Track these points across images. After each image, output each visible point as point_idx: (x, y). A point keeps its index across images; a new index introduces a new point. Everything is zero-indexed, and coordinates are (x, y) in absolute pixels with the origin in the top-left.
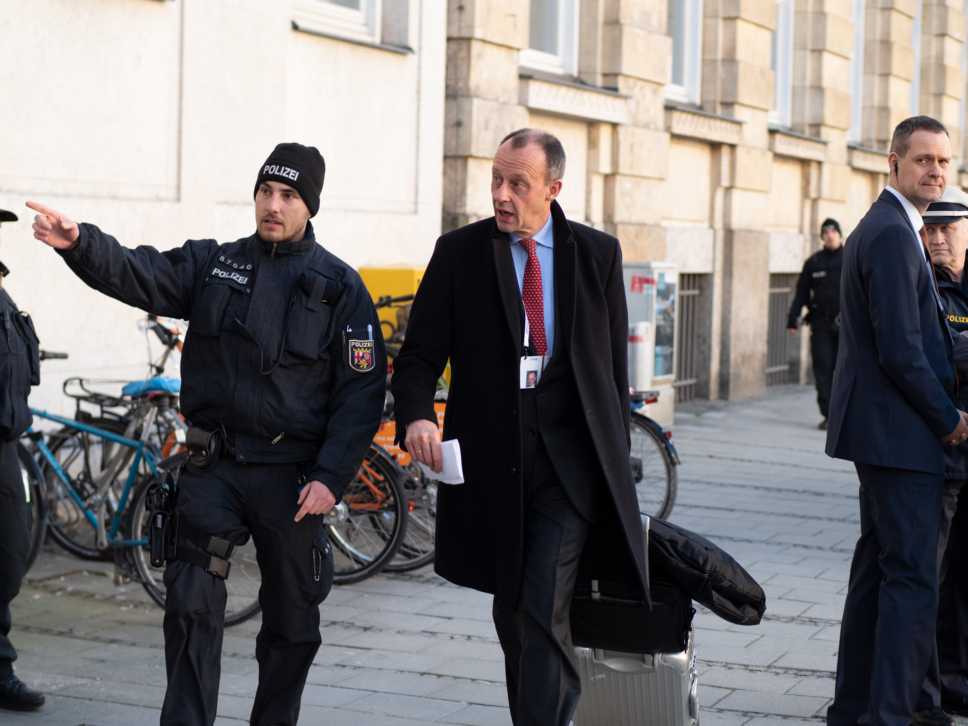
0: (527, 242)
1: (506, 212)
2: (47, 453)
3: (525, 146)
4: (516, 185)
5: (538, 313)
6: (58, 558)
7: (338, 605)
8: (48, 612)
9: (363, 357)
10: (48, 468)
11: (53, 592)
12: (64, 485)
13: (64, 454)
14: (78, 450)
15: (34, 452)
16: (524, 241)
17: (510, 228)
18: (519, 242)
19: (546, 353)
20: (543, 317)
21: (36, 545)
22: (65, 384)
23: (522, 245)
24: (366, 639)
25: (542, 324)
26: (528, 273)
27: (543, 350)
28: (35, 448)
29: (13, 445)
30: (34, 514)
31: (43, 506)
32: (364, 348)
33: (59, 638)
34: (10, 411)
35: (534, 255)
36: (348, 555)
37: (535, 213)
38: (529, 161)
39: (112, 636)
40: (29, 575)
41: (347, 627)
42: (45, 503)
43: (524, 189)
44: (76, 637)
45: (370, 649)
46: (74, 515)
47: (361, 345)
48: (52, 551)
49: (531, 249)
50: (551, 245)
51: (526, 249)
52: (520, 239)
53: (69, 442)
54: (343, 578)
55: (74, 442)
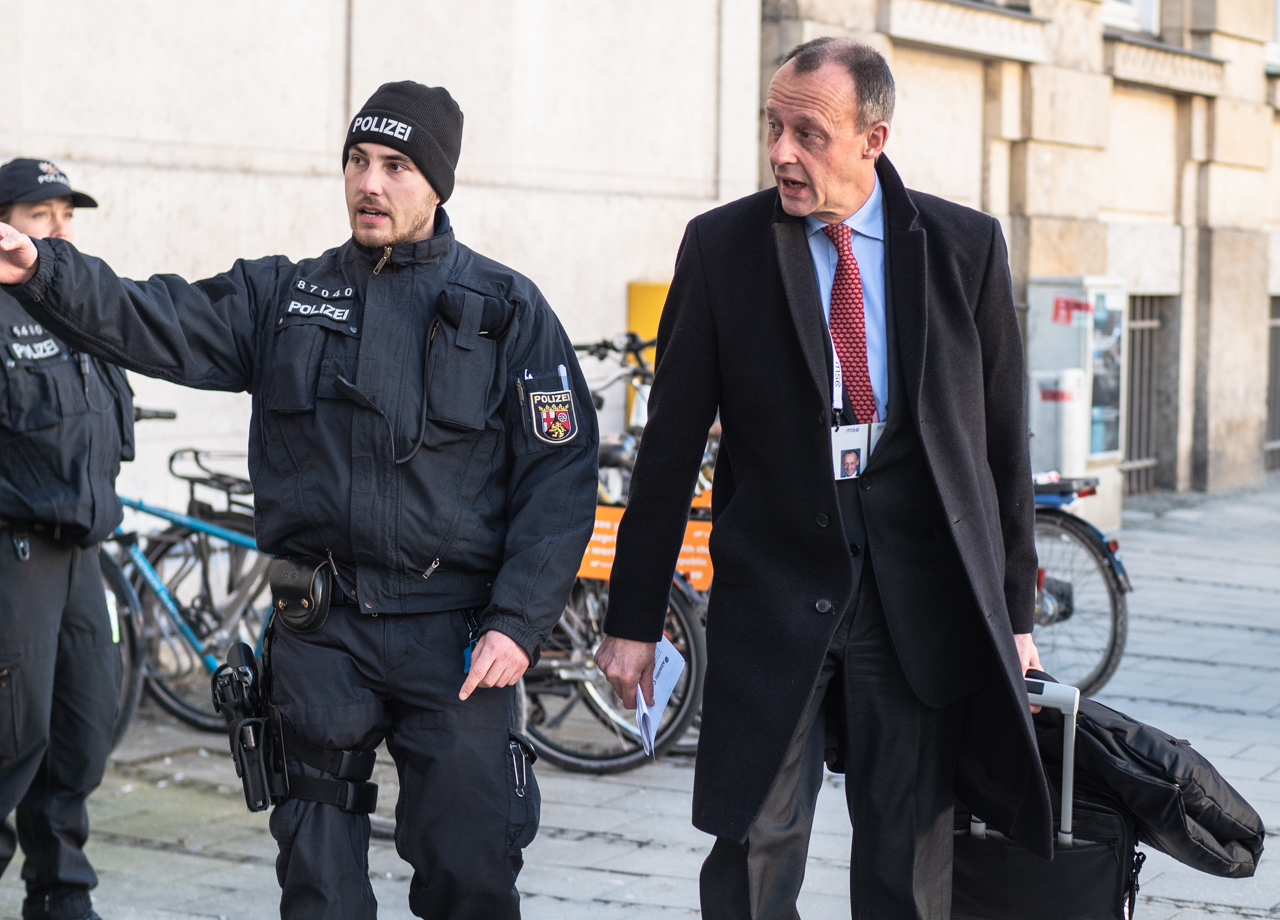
0: (835, 231)
1: (794, 182)
2: (144, 565)
3: (817, 68)
4: (805, 135)
5: (858, 350)
6: (161, 729)
7: (598, 806)
8: (144, 813)
9: (556, 420)
10: (145, 588)
11: (154, 781)
12: (171, 616)
13: (170, 567)
14: (192, 561)
15: (124, 564)
16: (830, 229)
17: (804, 208)
18: (823, 229)
19: (875, 417)
20: (866, 357)
21: (127, 708)
22: (172, 459)
23: (827, 234)
24: (641, 860)
25: (864, 369)
26: (839, 282)
27: (869, 412)
28: (126, 558)
29: (92, 554)
30: (125, 659)
31: (139, 648)
32: (557, 404)
33: (162, 854)
34: (89, 501)
35: (847, 253)
36: (613, 729)
37: (844, 179)
38: (824, 92)
39: (244, 851)
40: (117, 755)
41: (611, 841)
42: (140, 644)
43: (819, 141)
44: (188, 853)
45: (647, 876)
46: (185, 663)
47: (551, 399)
48: (151, 719)
49: (842, 242)
50: (879, 234)
51: (833, 242)
52: (824, 225)
53: (178, 549)
54: (606, 764)
55: (186, 549)
